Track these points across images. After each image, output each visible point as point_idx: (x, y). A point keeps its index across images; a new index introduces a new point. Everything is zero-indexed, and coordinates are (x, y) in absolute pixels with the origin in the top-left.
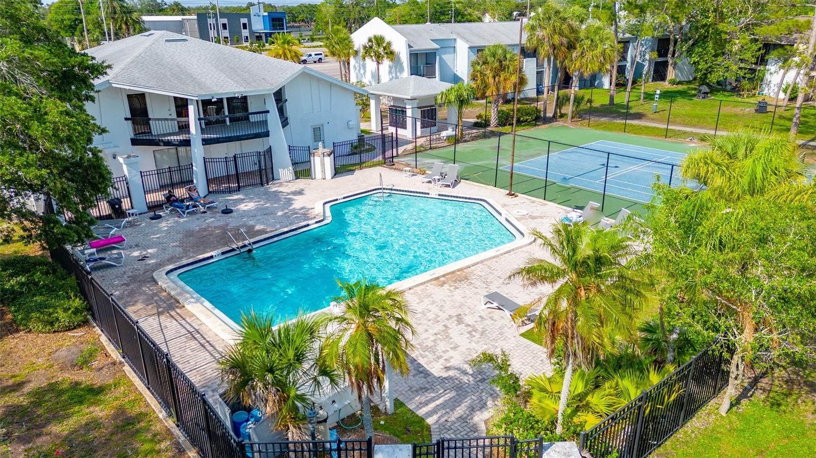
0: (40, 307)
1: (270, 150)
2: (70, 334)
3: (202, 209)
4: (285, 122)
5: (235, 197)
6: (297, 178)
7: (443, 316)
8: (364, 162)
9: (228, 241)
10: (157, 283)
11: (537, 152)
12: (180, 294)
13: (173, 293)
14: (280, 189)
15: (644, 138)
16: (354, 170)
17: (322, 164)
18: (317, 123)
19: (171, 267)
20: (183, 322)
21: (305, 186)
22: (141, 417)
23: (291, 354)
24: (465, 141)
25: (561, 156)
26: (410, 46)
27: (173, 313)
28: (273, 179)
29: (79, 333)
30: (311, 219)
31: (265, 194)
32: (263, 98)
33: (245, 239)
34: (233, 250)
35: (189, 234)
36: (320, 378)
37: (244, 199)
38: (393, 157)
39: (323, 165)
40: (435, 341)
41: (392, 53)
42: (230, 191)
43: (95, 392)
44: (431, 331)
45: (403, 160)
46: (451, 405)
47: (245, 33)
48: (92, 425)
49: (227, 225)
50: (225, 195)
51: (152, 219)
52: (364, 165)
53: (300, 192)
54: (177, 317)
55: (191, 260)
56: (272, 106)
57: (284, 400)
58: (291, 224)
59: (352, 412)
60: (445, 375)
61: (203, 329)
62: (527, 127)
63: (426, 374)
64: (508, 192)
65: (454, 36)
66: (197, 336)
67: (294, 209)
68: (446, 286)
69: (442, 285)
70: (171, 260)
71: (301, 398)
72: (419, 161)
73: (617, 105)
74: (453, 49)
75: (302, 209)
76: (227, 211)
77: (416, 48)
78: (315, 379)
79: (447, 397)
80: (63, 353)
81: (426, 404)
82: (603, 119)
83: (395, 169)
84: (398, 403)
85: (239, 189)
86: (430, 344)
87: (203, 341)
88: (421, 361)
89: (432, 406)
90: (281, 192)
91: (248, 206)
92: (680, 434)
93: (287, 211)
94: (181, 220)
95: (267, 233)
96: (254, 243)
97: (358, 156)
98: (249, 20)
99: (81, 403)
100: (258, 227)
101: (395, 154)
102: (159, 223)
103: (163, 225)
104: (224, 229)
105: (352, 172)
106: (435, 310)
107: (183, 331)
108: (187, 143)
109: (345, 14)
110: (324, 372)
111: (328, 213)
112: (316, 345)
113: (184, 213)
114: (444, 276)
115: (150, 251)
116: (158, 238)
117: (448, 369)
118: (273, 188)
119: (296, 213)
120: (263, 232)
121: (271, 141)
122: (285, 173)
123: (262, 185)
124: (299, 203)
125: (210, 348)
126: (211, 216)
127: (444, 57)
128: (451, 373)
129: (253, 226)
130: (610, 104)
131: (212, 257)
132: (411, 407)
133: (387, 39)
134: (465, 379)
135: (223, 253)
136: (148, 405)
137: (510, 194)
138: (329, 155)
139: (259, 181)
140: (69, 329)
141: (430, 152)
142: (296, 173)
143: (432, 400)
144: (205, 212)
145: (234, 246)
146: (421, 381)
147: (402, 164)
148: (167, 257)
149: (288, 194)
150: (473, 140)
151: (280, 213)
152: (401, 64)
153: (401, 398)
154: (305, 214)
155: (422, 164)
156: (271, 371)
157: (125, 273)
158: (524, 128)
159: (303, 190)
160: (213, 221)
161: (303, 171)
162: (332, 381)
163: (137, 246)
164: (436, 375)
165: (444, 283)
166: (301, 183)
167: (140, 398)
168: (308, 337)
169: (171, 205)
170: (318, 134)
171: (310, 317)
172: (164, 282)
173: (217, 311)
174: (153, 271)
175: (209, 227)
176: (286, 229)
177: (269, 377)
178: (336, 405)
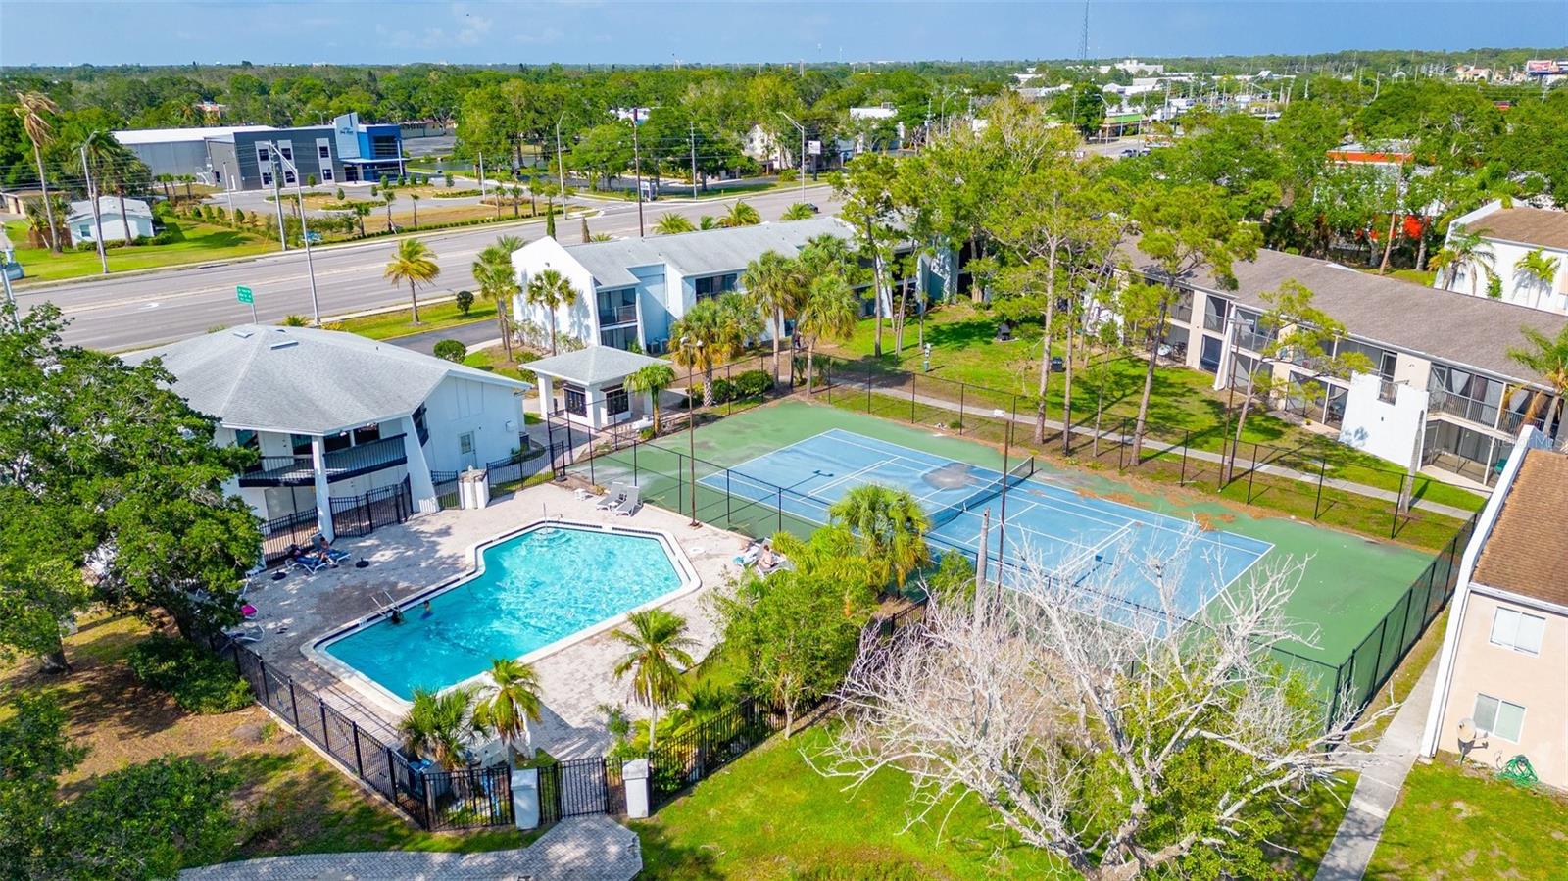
0: (208, 691)
1: (407, 481)
2: (240, 713)
3: (332, 563)
4: (424, 437)
5: (368, 543)
6: (442, 508)
7: (590, 675)
8: (528, 478)
9: (370, 607)
10: (306, 659)
11: (748, 452)
12: (334, 669)
13: (326, 668)
14: (423, 528)
15: (888, 424)
16: (513, 492)
17: (472, 490)
18: (465, 430)
19: (316, 640)
20: (344, 696)
21: (454, 520)
22: (329, 775)
23: (453, 716)
24: (665, 434)
25: (777, 459)
26: (597, 283)
27: (331, 688)
28: (412, 512)
29: (248, 712)
30: (462, 571)
31: (404, 536)
32: (398, 422)
33: (389, 602)
34: (379, 616)
35: (324, 597)
36: (475, 734)
37: (378, 545)
38: (564, 467)
39: (474, 492)
40: (578, 699)
41: (571, 295)
42: (362, 534)
43: (286, 759)
44: (577, 690)
45: (578, 470)
46: (584, 748)
47: (326, 163)
48: (293, 783)
49: (366, 583)
50: (355, 540)
51: (275, 579)
52: (526, 483)
53: (445, 532)
54: (337, 692)
55: (336, 631)
56: (410, 429)
57: (447, 749)
58: (440, 579)
59: (501, 760)
60: (582, 727)
61: (364, 702)
62: (752, 404)
63: (566, 727)
64: (690, 521)
65: (661, 260)
66: (360, 708)
67: (441, 557)
68: (599, 645)
69: (594, 644)
70: (314, 631)
71: (460, 747)
72: (597, 471)
73: (885, 355)
74: (661, 278)
75: (450, 557)
76: (363, 564)
77: (605, 285)
78: (471, 734)
79: (580, 743)
80: (241, 729)
81: (563, 749)
82: (856, 387)
83: (567, 487)
84: (539, 751)
85: (372, 529)
86: (573, 701)
87: (367, 713)
88: (564, 717)
89: (567, 750)
90: (422, 532)
91: (384, 556)
92: (748, 756)
93: (431, 561)
94: (311, 579)
95: (412, 592)
96: (401, 606)
97: (518, 466)
98: (333, 141)
99: (275, 769)
100: (402, 585)
101: (567, 462)
102: (285, 584)
103: (292, 587)
104: (362, 588)
105: (510, 495)
106: (583, 669)
107: (346, 705)
108: (310, 482)
109: (508, 124)
110: (478, 728)
111: (482, 562)
112: (471, 708)
113: (313, 569)
114: (598, 634)
115: (286, 621)
116: (290, 604)
117: (585, 721)
118: (411, 525)
119: (444, 563)
120: (407, 591)
121: (409, 467)
122: (427, 504)
123: (399, 522)
124: (446, 548)
125: (374, 718)
126: (344, 571)
127: (648, 289)
128: (587, 725)
129: (396, 583)
130: (876, 356)
131: (357, 626)
132: (550, 753)
133: (564, 275)
134: (598, 728)
135: (369, 620)
136: (332, 766)
137: (694, 525)
138: (482, 480)
139: (395, 518)
140: (238, 709)
141: (616, 455)
142: (440, 499)
143: (568, 746)
144: (336, 567)
145: (379, 612)
146: (562, 732)
147: (577, 478)
148: (308, 628)
149: (433, 535)
150: (675, 431)
151: (424, 565)
152: (585, 307)
153: (543, 747)
154: (453, 565)
155: (603, 477)
156: (438, 728)
157: (268, 649)
158: (749, 405)
159: (449, 528)
160: (349, 578)
161: (449, 498)
162: (484, 734)
163: (269, 616)
164: (574, 727)
165: (597, 641)
166: (448, 517)
167: (324, 762)
168: (465, 702)
169: (296, 561)
170: (466, 443)
171: (464, 685)
172: (313, 657)
173: (374, 683)
174: (299, 645)
175: (345, 587)
176: (433, 587)
177: (437, 734)
178: (488, 755)
